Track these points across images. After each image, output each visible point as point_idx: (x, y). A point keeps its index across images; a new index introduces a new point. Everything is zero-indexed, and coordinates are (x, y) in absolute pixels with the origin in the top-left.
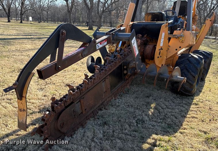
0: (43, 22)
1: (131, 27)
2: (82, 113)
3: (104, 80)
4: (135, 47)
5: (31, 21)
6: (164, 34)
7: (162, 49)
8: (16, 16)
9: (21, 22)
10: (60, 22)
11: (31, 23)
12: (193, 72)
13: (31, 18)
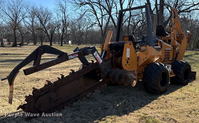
0: (82, 44)
1: (109, 46)
2: (57, 100)
3: (77, 79)
4: (98, 57)
5: (70, 44)
6: (129, 49)
7: (129, 59)
8: (59, 40)
9: (62, 45)
10: (98, 44)
11: (70, 46)
12: (154, 75)
13: (70, 42)
